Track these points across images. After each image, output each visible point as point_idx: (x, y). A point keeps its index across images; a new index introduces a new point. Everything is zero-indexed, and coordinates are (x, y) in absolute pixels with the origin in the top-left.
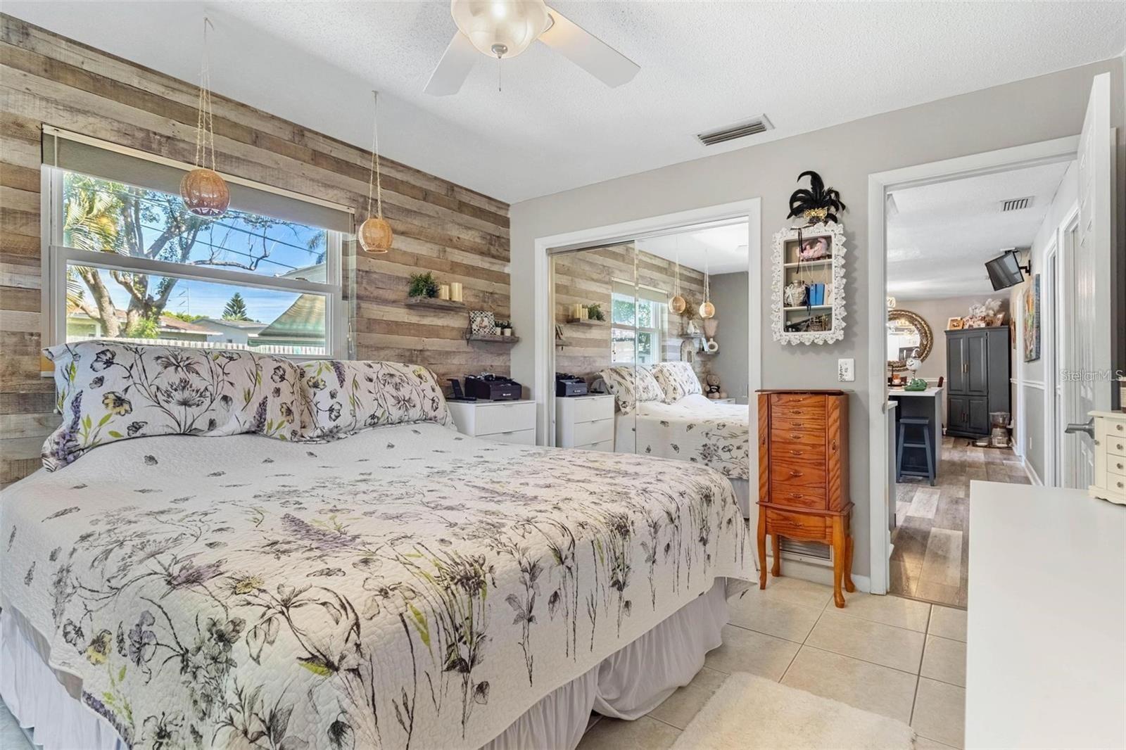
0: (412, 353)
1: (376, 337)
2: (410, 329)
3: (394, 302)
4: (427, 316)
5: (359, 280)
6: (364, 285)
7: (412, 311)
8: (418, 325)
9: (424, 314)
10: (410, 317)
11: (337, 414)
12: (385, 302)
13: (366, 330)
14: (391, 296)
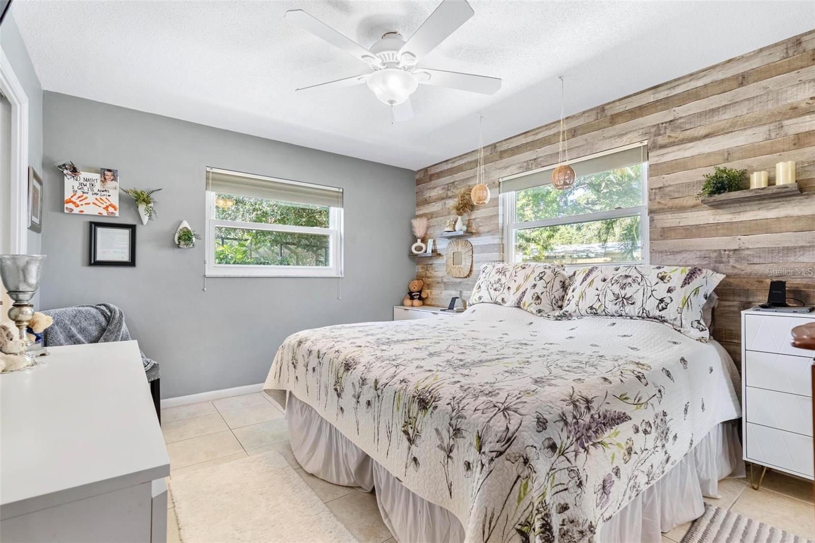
0: (720, 253)
1: (670, 244)
2: (717, 229)
3: (693, 207)
4: (746, 211)
5: (652, 197)
6: (658, 200)
7: (719, 211)
8: (732, 223)
9: (739, 211)
10: (717, 217)
11: (664, 307)
12: (682, 209)
13: (660, 238)
14: (691, 201)
